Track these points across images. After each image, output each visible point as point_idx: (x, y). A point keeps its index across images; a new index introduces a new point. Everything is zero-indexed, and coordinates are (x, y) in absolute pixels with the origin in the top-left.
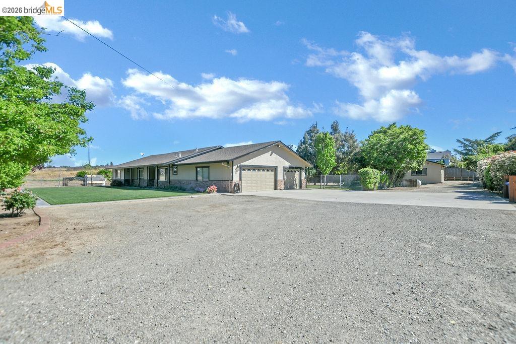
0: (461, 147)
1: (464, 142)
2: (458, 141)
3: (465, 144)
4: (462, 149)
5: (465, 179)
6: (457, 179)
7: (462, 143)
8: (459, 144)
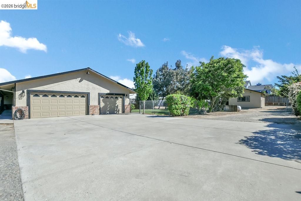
0: (280, 81)
1: (282, 78)
2: (278, 77)
3: (283, 79)
4: (281, 82)
5: (281, 105)
6: (275, 105)
7: (281, 79)
8: (279, 80)
